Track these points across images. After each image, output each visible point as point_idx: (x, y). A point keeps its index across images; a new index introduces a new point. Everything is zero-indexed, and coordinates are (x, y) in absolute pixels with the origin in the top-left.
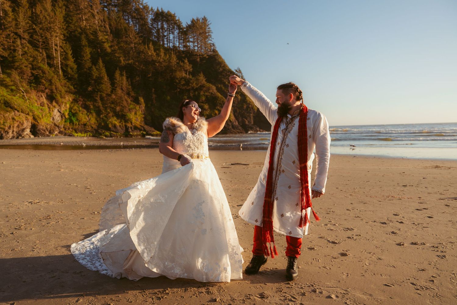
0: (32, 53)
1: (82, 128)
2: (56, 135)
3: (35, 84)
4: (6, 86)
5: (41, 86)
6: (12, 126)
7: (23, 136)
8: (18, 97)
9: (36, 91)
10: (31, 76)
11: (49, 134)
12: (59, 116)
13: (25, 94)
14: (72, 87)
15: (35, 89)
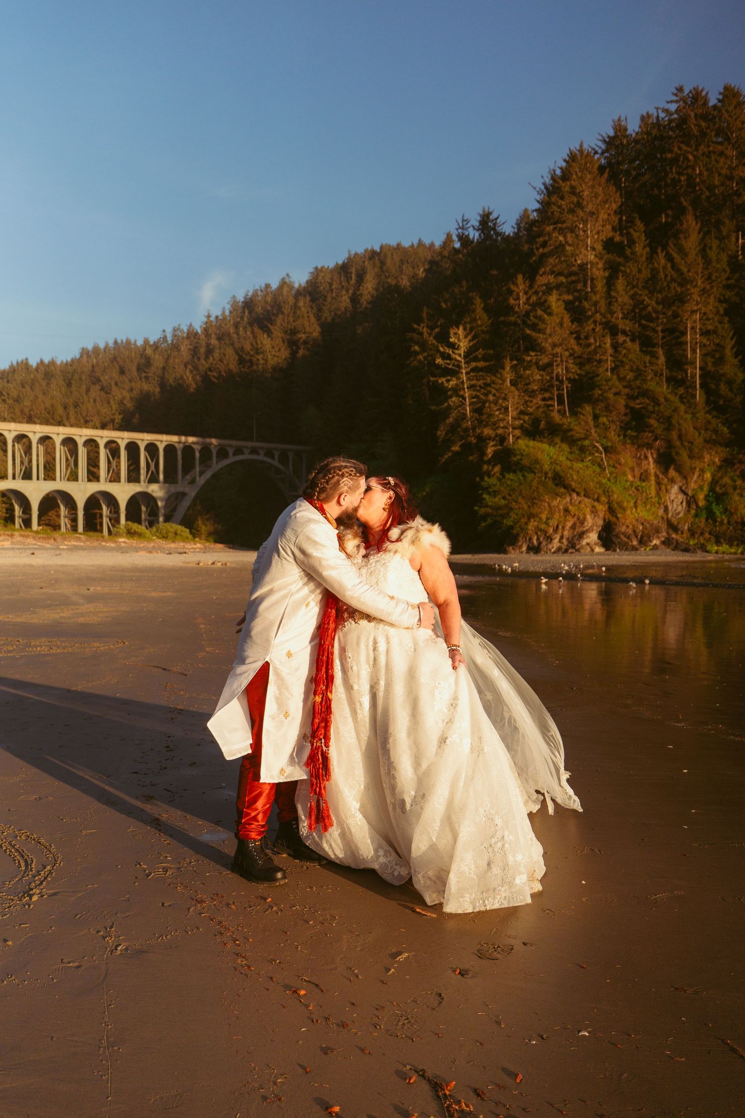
0: (634, 362)
1: (736, 531)
2: (655, 547)
3: (635, 431)
4: (571, 441)
5: (646, 434)
6: (560, 527)
7: (577, 547)
8: (589, 464)
9: (636, 446)
10: (626, 415)
11: (638, 547)
12: (682, 503)
13: (604, 456)
14: (726, 429)
15: (633, 444)
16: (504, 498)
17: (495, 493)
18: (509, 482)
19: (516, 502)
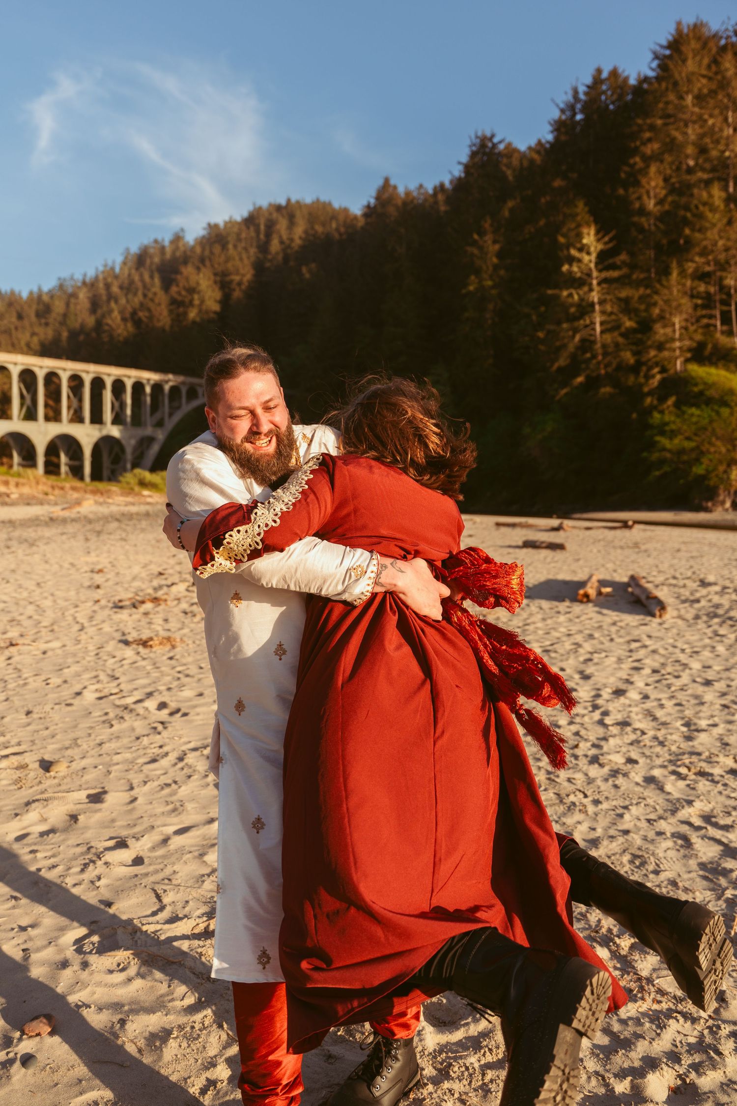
16: (688, 439)
17: (673, 434)
18: (694, 419)
19: (710, 443)
